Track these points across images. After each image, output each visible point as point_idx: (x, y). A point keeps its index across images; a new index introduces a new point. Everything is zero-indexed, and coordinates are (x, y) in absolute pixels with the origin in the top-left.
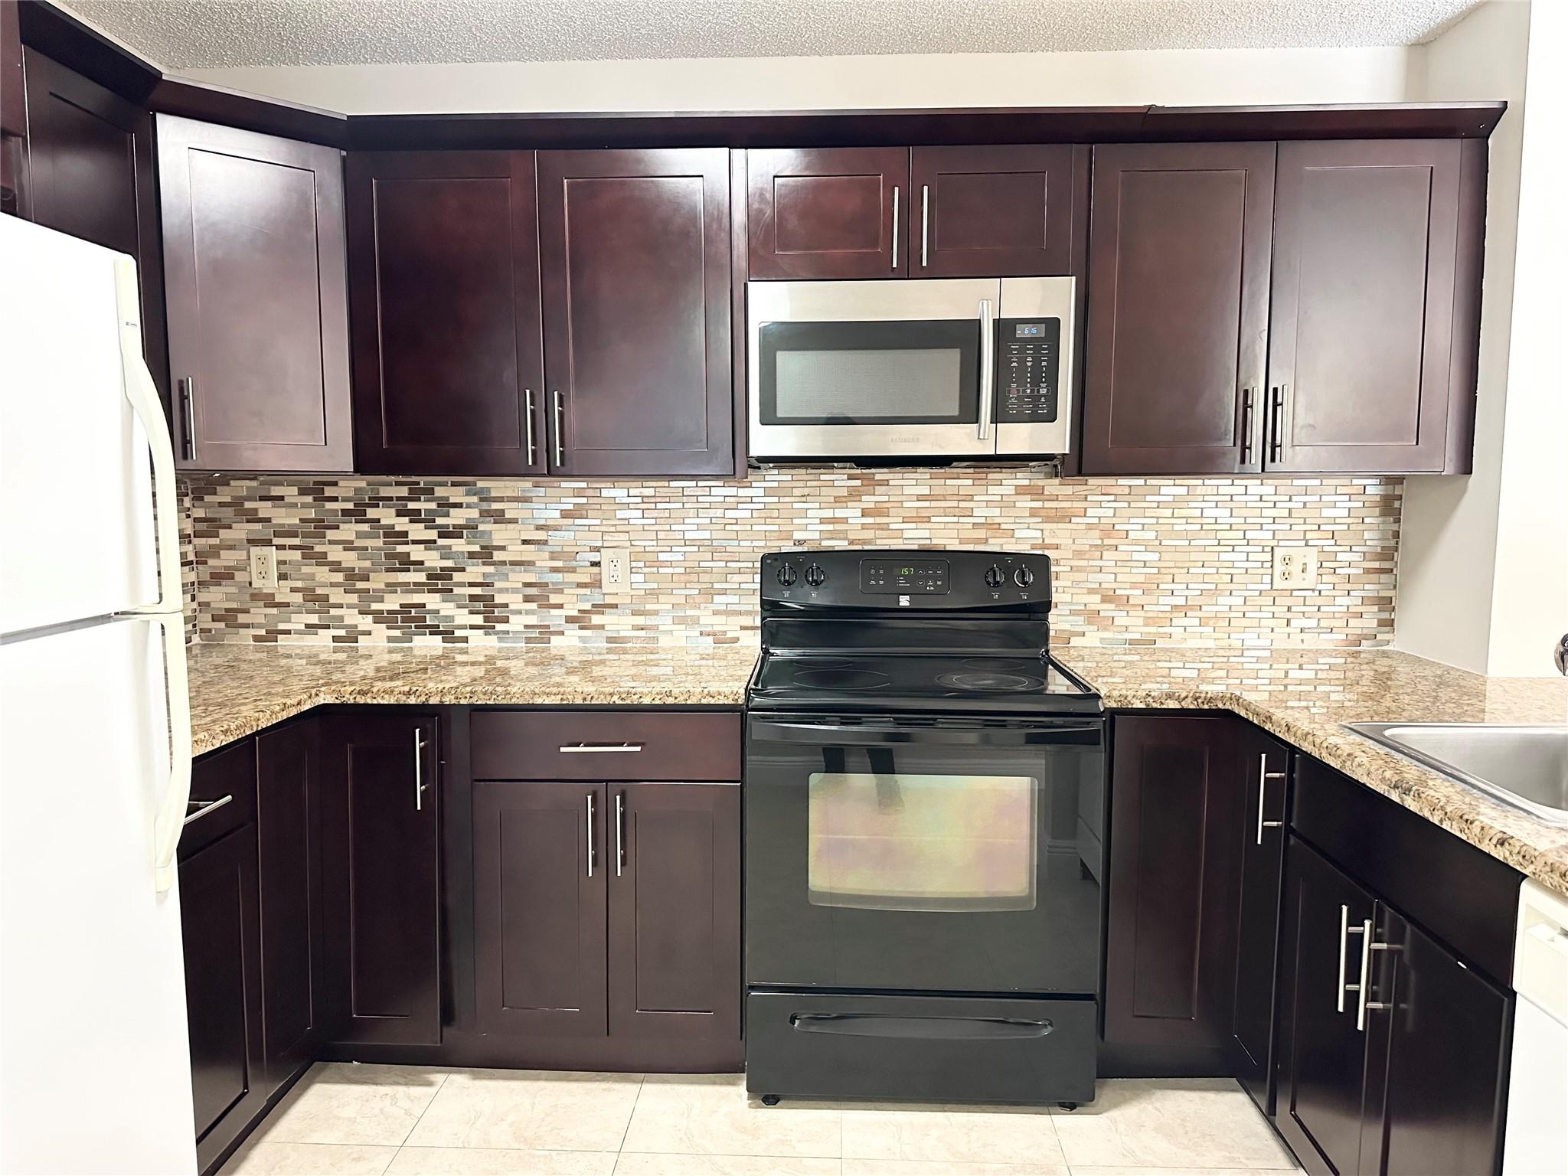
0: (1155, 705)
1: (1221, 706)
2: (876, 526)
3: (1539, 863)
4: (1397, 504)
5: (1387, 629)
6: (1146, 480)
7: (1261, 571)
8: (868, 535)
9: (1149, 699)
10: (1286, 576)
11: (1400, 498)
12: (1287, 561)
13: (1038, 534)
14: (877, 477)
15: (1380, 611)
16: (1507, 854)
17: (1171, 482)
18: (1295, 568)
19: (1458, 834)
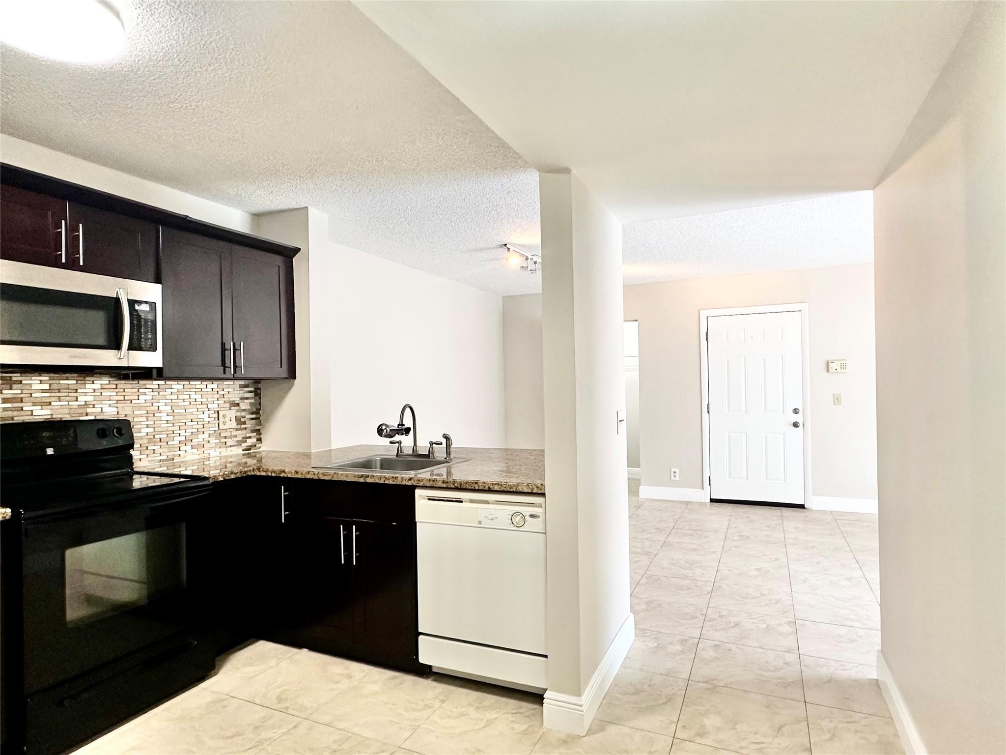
0: (227, 478)
1: (249, 474)
2: (14, 409)
3: (425, 481)
4: (259, 392)
5: (259, 442)
6: (165, 382)
7: (215, 422)
8: (9, 414)
9: (225, 476)
10: (224, 423)
11: (260, 389)
12: (224, 416)
13: (115, 409)
14: (14, 379)
15: (257, 435)
16: (413, 482)
17: (176, 383)
18: (227, 419)
19: (392, 483)
